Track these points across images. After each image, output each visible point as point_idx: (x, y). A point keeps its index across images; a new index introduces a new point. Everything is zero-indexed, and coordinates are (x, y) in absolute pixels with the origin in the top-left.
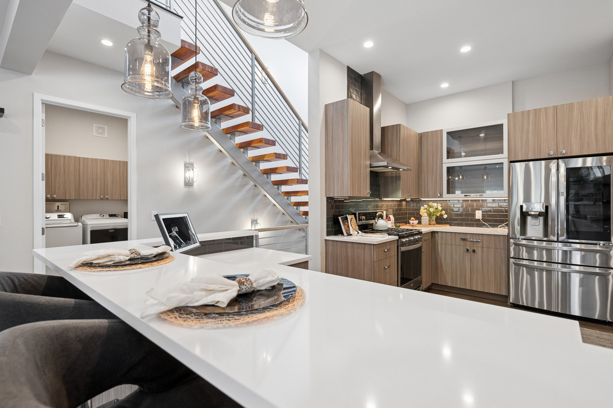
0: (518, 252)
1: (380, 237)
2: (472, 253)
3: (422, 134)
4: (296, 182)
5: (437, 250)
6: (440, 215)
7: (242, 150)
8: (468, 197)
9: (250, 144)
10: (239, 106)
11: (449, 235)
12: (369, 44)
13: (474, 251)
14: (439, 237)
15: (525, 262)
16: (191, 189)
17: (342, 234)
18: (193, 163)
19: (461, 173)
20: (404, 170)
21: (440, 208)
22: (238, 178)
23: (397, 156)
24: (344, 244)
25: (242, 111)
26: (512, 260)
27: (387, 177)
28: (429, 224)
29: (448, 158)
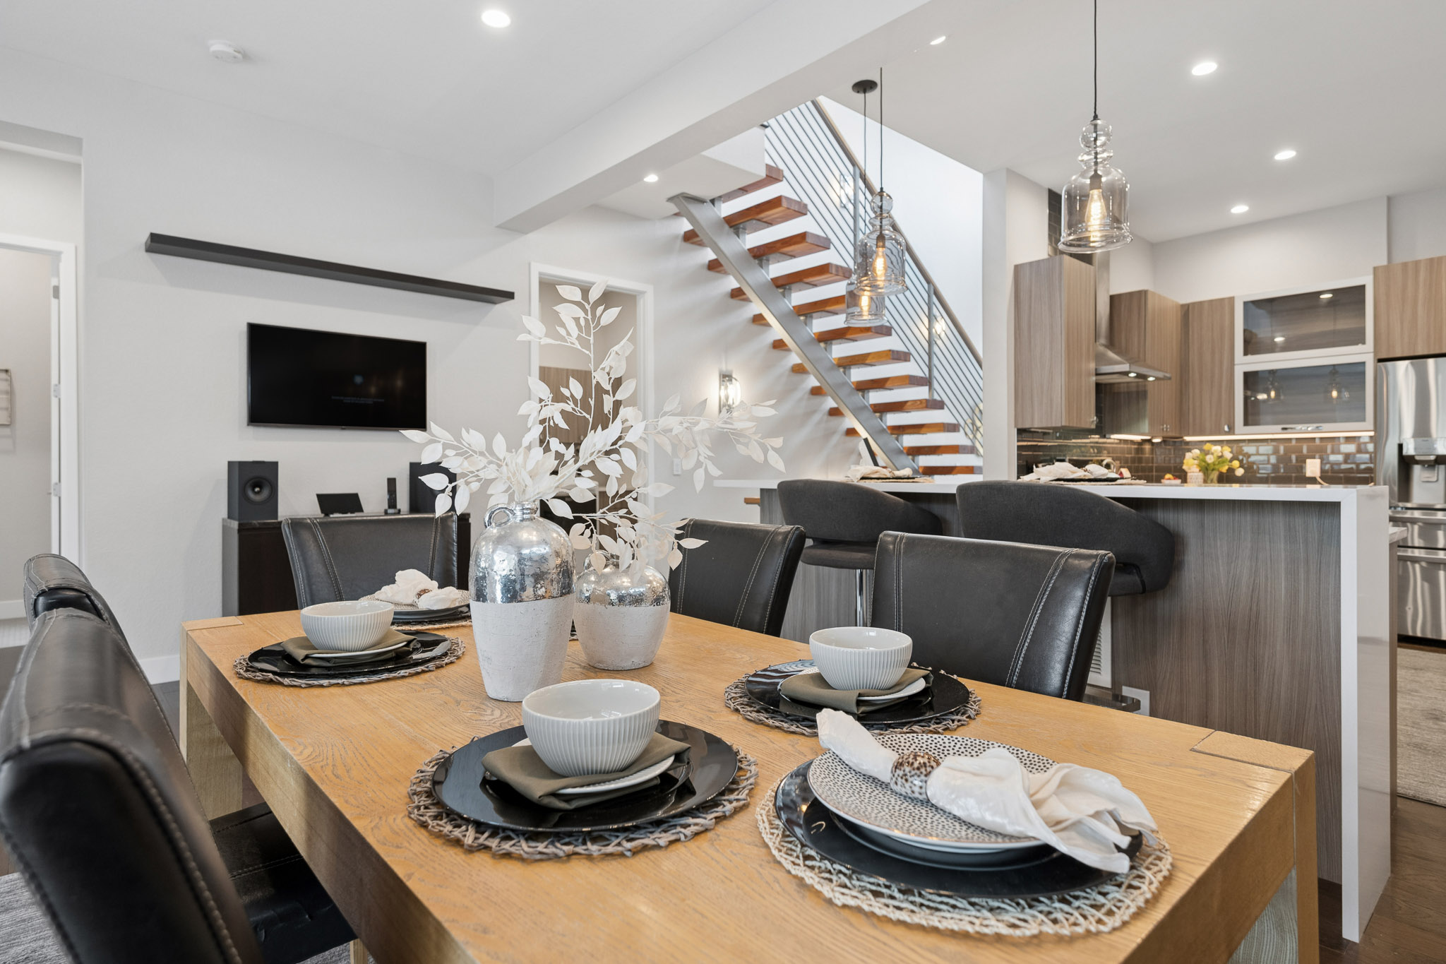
3: (1188, 305)
4: (924, 405)
6: (1227, 470)
7: (822, 345)
8: (1289, 431)
15: (1417, 553)
18: (732, 372)
19: (1272, 384)
20: (1157, 379)
21: (1228, 456)
22: (800, 400)
23: (1139, 351)
25: (835, 275)
27: (1119, 394)
29: (1246, 353)
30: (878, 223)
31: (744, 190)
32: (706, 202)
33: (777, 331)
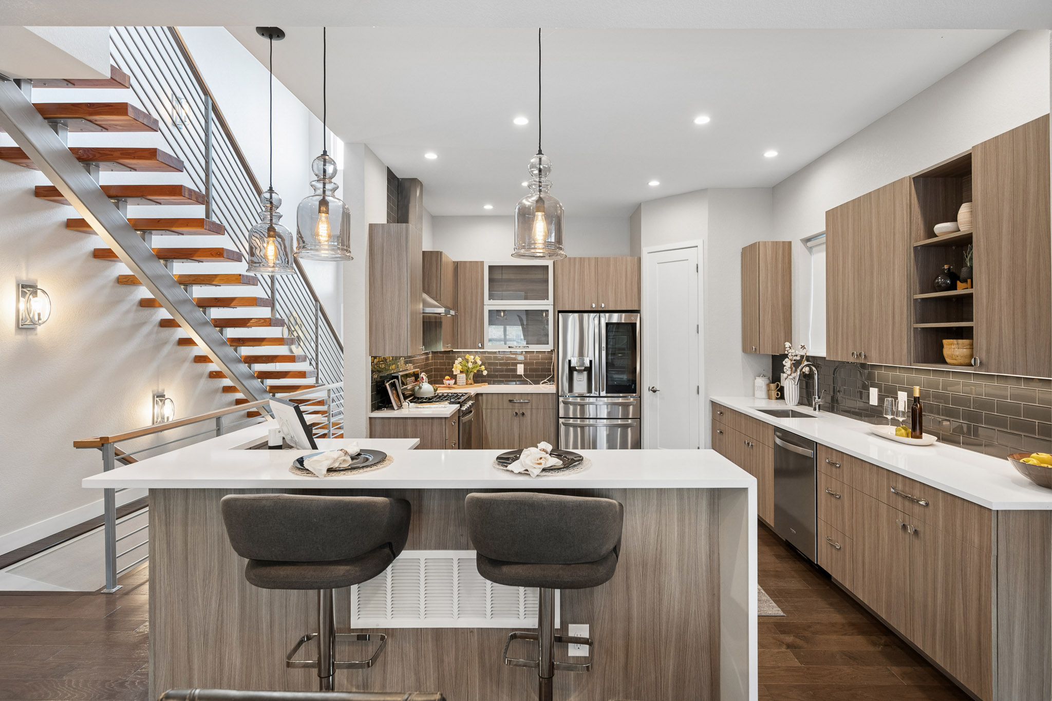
0: (566, 410)
1: (442, 407)
2: (521, 417)
3: (457, 262)
5: (481, 418)
6: (478, 371)
9: (191, 254)
10: (190, 190)
11: (495, 397)
12: (431, 156)
13: (523, 414)
14: (483, 401)
16: (31, 337)
17: (392, 408)
18: (37, 281)
21: (480, 363)
22: (127, 312)
24: (401, 421)
25: (195, 200)
26: (561, 421)
28: (467, 384)
29: (490, 298)
30: (320, 185)
31: (70, 83)
32: (8, 80)
33: (102, 239)
